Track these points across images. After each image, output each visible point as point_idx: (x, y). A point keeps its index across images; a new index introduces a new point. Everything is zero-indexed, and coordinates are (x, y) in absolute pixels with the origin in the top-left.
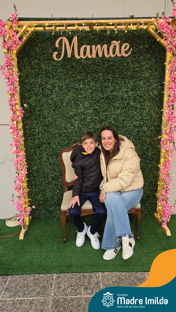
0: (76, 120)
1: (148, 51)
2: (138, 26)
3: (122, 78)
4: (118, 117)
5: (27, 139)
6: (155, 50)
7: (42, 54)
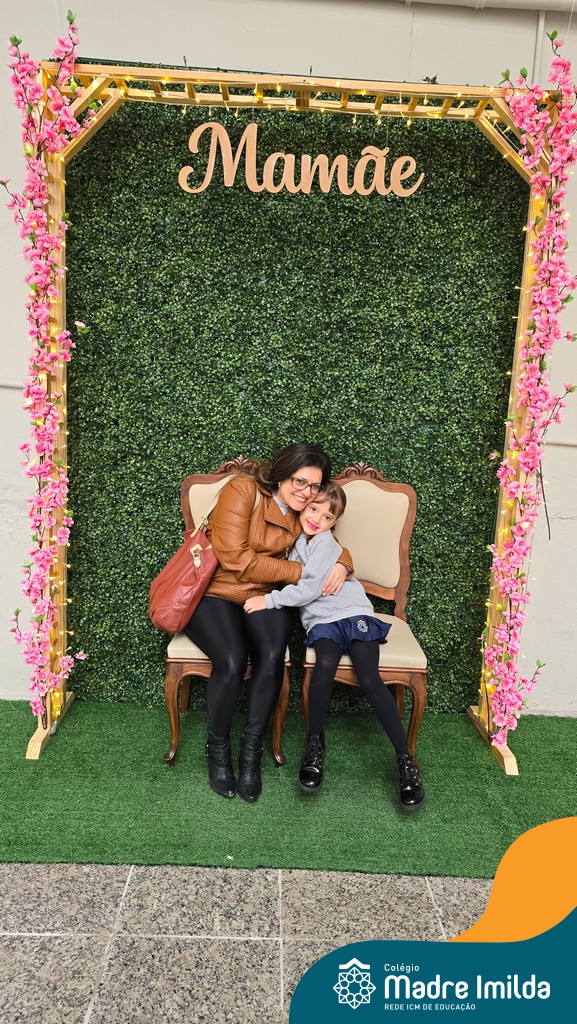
1: (475, 189)
2: (447, 108)
3: (389, 268)
4: (373, 388)
5: (78, 437)
6: (497, 188)
7: (146, 175)
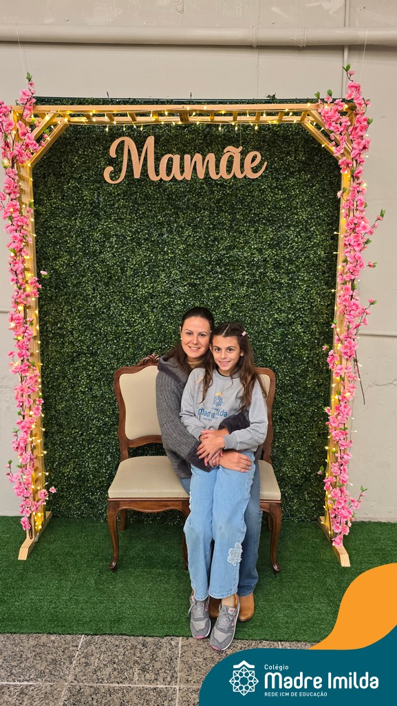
0: (152, 306)
1: (305, 167)
2: (281, 117)
3: (249, 222)
4: (242, 303)
5: (48, 343)
6: (321, 165)
7: (85, 171)
